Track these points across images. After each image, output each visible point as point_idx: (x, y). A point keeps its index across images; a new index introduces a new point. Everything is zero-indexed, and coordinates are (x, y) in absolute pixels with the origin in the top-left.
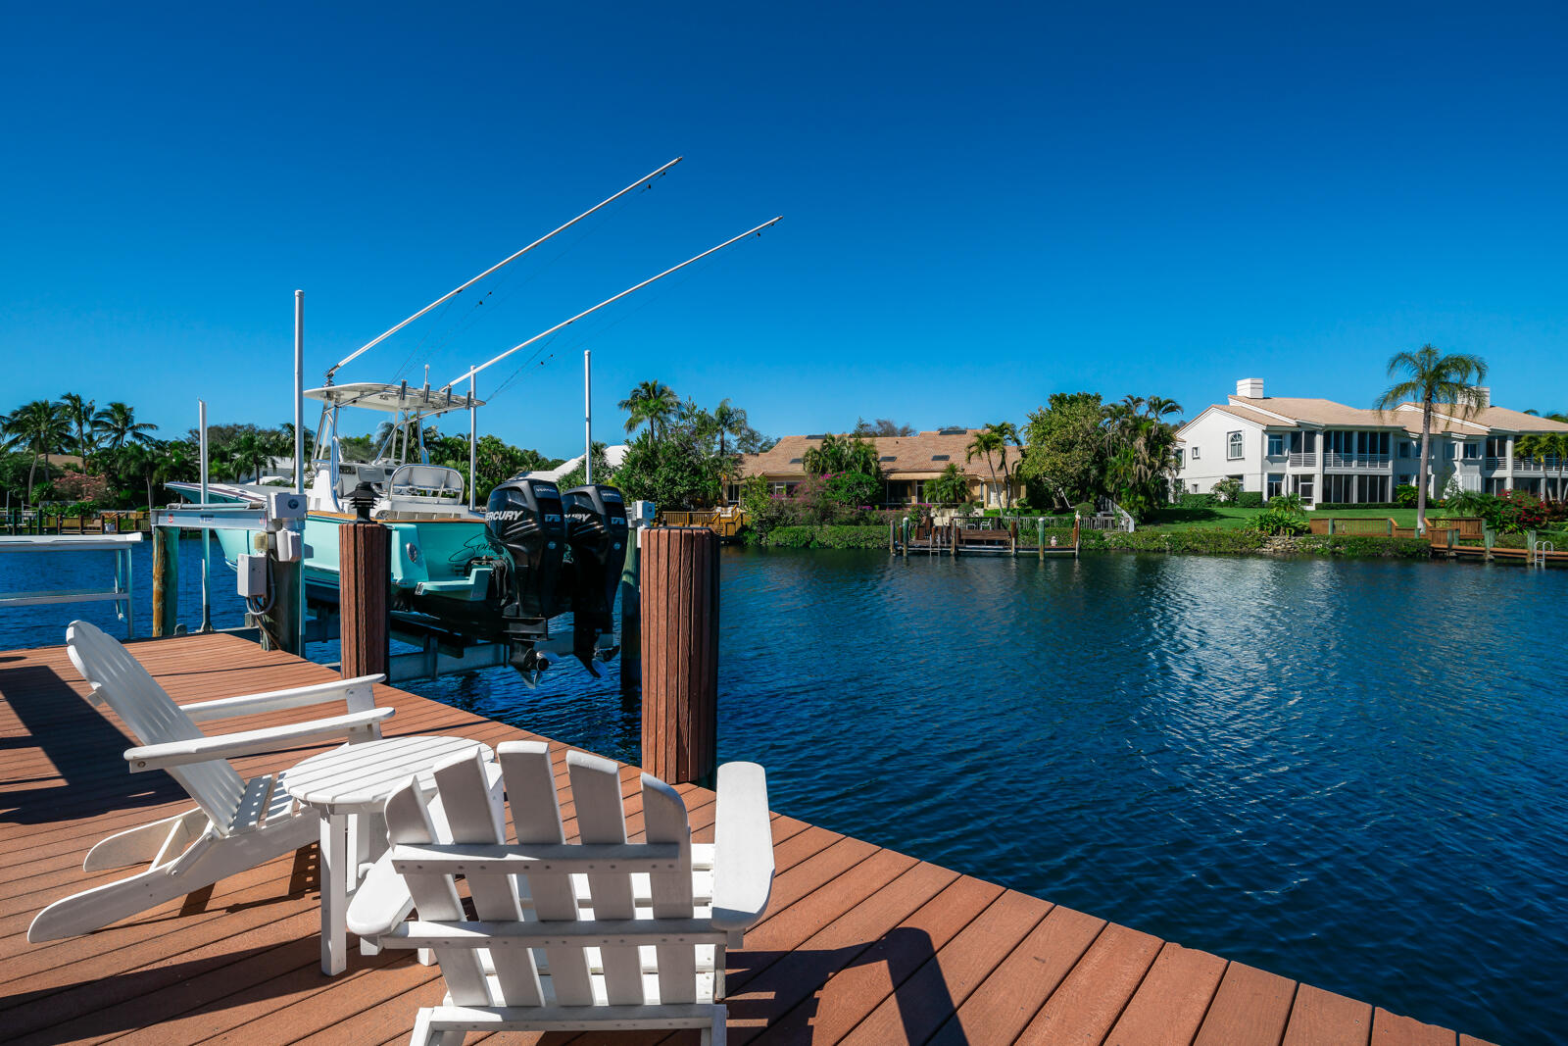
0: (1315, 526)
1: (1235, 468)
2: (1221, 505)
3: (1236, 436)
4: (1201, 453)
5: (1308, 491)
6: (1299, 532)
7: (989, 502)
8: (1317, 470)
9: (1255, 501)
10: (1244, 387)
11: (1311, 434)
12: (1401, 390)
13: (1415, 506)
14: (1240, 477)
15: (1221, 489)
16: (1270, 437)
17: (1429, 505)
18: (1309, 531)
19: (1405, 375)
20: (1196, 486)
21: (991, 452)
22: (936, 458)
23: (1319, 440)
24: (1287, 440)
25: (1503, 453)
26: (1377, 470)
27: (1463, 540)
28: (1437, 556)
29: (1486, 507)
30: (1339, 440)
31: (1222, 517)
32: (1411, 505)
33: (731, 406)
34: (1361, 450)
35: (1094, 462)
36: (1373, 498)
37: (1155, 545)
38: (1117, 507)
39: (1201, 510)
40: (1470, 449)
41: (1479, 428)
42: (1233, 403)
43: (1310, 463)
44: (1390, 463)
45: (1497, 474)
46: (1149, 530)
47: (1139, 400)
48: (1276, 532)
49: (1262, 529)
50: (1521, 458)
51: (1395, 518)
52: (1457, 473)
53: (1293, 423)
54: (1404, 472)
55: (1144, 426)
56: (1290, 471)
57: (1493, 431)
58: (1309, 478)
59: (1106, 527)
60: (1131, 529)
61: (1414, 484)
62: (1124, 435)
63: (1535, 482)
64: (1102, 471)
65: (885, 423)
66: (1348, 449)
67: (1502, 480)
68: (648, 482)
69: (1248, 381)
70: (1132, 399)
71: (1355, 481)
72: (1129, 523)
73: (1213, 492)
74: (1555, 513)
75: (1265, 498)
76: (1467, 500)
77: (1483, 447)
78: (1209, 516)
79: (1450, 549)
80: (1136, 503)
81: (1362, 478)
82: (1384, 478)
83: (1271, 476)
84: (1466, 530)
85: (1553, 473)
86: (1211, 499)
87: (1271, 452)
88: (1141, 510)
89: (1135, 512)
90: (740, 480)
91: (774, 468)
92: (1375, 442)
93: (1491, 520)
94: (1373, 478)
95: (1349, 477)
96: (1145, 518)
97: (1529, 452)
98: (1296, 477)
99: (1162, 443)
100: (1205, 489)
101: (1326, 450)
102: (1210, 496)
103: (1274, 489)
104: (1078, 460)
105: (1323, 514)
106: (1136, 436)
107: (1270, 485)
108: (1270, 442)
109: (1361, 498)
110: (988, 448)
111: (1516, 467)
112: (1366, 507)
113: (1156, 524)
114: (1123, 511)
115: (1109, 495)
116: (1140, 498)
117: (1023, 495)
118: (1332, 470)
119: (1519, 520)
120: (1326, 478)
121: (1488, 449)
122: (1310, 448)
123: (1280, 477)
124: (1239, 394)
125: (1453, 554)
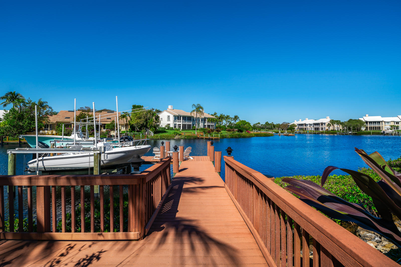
0: (182, 134)
1: (169, 123)
2: (167, 130)
3: (169, 117)
4: (163, 119)
5: (180, 127)
6: (180, 135)
7: (121, 129)
8: (181, 123)
9: (172, 129)
10: (170, 107)
11: (180, 117)
12: (194, 111)
13: (195, 130)
14: (170, 124)
15: (166, 127)
16: (174, 117)
17: (197, 130)
18: (181, 135)
19: (194, 109)
20: (162, 126)
21: (124, 118)
22: (108, 119)
23: (182, 118)
24: (177, 118)
25: (206, 121)
26: (190, 123)
27: (201, 136)
28: (198, 138)
29: (203, 130)
30: (185, 118)
31: (167, 132)
32: (195, 129)
33: (42, 101)
34: (188, 120)
35: (145, 121)
36: (189, 129)
37: (157, 138)
38: (150, 130)
39: (163, 131)
40: (202, 120)
41: (203, 117)
42: (168, 110)
43: (180, 122)
44: (192, 122)
45: (205, 124)
46: (156, 135)
47: (154, 109)
48: (176, 135)
49: (174, 134)
50: (208, 122)
51: (193, 132)
52: (200, 124)
53: (178, 115)
54: (193, 124)
55: (155, 114)
56: (178, 123)
57: (205, 117)
58: (180, 125)
59: (148, 134)
60: (153, 135)
61: (195, 126)
62: (151, 116)
63: (210, 125)
64: (147, 123)
65: (88, 107)
66: (186, 120)
67: (206, 125)
68: (21, 124)
69: (170, 106)
70: (152, 109)
71: (187, 125)
72: (152, 134)
73: (165, 127)
74: (212, 131)
75: (174, 128)
76: (202, 129)
77: (203, 120)
78: (165, 132)
79: (200, 137)
80: (153, 130)
81: (188, 125)
82: (191, 125)
83: (175, 124)
84: (202, 134)
85: (212, 124)
86: (165, 128)
87: (174, 120)
88: (154, 131)
89: (153, 131)
90: (49, 123)
91: (60, 120)
92: (189, 118)
93: (205, 132)
94: (189, 125)
95: (186, 125)
96: (155, 133)
97: (209, 121)
98: (178, 124)
99: (157, 118)
100: (164, 126)
101: (183, 120)
102: (164, 128)
103: (175, 127)
104: (142, 121)
105: (183, 131)
106: (153, 116)
107: (174, 126)
108: (174, 118)
109: (188, 128)
110: (123, 117)
111: (207, 123)
112: (189, 130)
113: (157, 134)
114: (151, 131)
115: (148, 128)
116: (154, 129)
117: (129, 128)
118: (184, 123)
119: (208, 132)
120: (183, 125)
121: (204, 120)
122: (180, 119)
123: (176, 124)
124: (169, 108)
125: (200, 138)
